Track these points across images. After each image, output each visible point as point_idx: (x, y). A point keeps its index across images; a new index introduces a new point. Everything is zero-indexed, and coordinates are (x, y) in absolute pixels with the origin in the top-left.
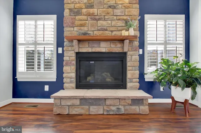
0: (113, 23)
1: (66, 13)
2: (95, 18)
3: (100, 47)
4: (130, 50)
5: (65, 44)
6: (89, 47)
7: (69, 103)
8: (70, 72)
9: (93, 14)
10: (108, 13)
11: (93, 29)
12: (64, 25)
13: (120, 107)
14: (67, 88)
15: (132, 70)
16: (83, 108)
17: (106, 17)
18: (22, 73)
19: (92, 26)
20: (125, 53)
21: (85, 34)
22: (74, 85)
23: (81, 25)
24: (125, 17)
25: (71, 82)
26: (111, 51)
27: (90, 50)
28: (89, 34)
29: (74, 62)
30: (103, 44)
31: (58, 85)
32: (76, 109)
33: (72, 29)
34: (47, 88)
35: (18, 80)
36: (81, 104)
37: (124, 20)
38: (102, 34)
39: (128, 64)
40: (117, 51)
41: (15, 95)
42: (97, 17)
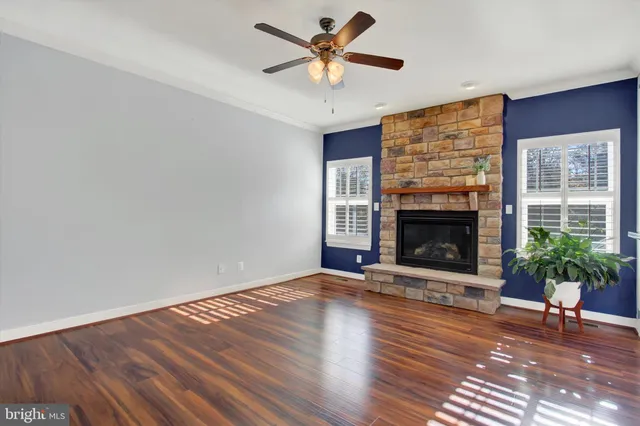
0: (454, 163)
1: (384, 153)
2: (424, 158)
3: (431, 203)
4: (483, 207)
5: (382, 198)
6: (415, 202)
7: (382, 278)
8: (389, 240)
9: (421, 153)
10: (444, 148)
11: (421, 175)
12: (381, 172)
13: (447, 295)
14: (384, 262)
15: (486, 243)
16: (397, 289)
17: (442, 154)
18: (332, 236)
19: (420, 169)
20: (476, 213)
21: (409, 183)
22: (393, 258)
23: (404, 170)
24: (473, 152)
25: (389, 254)
26: (449, 209)
27: (416, 207)
28: (414, 183)
29: (394, 225)
30: (436, 199)
31: (373, 256)
32: (390, 289)
33: (391, 176)
34: (359, 259)
35: (328, 245)
36: (394, 283)
37: (471, 156)
38: (435, 182)
39: (481, 232)
40: (460, 210)
41: (324, 265)
42: (428, 156)
